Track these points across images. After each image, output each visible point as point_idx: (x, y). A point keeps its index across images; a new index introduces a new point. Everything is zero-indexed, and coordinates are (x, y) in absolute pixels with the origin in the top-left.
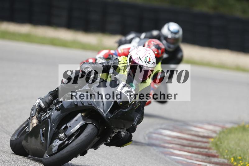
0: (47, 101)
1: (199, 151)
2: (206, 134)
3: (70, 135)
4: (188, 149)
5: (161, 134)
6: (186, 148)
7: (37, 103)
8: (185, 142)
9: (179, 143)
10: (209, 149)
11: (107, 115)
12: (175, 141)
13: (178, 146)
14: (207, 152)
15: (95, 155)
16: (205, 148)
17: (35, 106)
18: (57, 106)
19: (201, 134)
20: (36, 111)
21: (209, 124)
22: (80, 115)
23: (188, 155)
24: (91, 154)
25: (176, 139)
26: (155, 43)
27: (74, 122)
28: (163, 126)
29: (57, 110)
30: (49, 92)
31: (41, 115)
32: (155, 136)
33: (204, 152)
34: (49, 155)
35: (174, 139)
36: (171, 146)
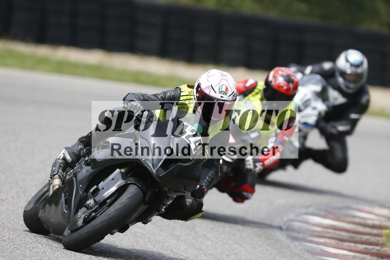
0: (76, 152)
1: (366, 248)
2: (377, 223)
3: (102, 200)
4: (350, 246)
5: (307, 222)
6: (347, 244)
7: (62, 155)
8: (344, 235)
9: (335, 236)
10: (383, 245)
11: (157, 171)
12: (328, 233)
13: (333, 242)
14: (378, 250)
15: (203, 255)
16: (377, 245)
17: (59, 159)
18: (87, 159)
19: (370, 222)
20: (60, 166)
21: (382, 206)
22: (118, 171)
23: (348, 255)
24: (197, 253)
25: (330, 231)
26: (285, 74)
27: (109, 182)
28: (310, 210)
29: (87, 164)
30: (79, 138)
31: (67, 173)
32: (297, 225)
33: (374, 251)
34: (71, 232)
35: (326, 230)
36: (322, 240)
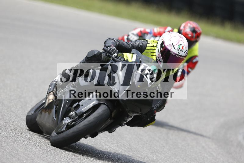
7: (57, 79)
17: (55, 81)
20: (55, 86)
27: (87, 101)
34: (57, 134)
